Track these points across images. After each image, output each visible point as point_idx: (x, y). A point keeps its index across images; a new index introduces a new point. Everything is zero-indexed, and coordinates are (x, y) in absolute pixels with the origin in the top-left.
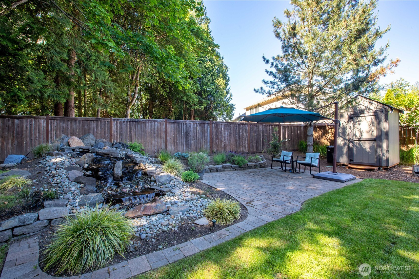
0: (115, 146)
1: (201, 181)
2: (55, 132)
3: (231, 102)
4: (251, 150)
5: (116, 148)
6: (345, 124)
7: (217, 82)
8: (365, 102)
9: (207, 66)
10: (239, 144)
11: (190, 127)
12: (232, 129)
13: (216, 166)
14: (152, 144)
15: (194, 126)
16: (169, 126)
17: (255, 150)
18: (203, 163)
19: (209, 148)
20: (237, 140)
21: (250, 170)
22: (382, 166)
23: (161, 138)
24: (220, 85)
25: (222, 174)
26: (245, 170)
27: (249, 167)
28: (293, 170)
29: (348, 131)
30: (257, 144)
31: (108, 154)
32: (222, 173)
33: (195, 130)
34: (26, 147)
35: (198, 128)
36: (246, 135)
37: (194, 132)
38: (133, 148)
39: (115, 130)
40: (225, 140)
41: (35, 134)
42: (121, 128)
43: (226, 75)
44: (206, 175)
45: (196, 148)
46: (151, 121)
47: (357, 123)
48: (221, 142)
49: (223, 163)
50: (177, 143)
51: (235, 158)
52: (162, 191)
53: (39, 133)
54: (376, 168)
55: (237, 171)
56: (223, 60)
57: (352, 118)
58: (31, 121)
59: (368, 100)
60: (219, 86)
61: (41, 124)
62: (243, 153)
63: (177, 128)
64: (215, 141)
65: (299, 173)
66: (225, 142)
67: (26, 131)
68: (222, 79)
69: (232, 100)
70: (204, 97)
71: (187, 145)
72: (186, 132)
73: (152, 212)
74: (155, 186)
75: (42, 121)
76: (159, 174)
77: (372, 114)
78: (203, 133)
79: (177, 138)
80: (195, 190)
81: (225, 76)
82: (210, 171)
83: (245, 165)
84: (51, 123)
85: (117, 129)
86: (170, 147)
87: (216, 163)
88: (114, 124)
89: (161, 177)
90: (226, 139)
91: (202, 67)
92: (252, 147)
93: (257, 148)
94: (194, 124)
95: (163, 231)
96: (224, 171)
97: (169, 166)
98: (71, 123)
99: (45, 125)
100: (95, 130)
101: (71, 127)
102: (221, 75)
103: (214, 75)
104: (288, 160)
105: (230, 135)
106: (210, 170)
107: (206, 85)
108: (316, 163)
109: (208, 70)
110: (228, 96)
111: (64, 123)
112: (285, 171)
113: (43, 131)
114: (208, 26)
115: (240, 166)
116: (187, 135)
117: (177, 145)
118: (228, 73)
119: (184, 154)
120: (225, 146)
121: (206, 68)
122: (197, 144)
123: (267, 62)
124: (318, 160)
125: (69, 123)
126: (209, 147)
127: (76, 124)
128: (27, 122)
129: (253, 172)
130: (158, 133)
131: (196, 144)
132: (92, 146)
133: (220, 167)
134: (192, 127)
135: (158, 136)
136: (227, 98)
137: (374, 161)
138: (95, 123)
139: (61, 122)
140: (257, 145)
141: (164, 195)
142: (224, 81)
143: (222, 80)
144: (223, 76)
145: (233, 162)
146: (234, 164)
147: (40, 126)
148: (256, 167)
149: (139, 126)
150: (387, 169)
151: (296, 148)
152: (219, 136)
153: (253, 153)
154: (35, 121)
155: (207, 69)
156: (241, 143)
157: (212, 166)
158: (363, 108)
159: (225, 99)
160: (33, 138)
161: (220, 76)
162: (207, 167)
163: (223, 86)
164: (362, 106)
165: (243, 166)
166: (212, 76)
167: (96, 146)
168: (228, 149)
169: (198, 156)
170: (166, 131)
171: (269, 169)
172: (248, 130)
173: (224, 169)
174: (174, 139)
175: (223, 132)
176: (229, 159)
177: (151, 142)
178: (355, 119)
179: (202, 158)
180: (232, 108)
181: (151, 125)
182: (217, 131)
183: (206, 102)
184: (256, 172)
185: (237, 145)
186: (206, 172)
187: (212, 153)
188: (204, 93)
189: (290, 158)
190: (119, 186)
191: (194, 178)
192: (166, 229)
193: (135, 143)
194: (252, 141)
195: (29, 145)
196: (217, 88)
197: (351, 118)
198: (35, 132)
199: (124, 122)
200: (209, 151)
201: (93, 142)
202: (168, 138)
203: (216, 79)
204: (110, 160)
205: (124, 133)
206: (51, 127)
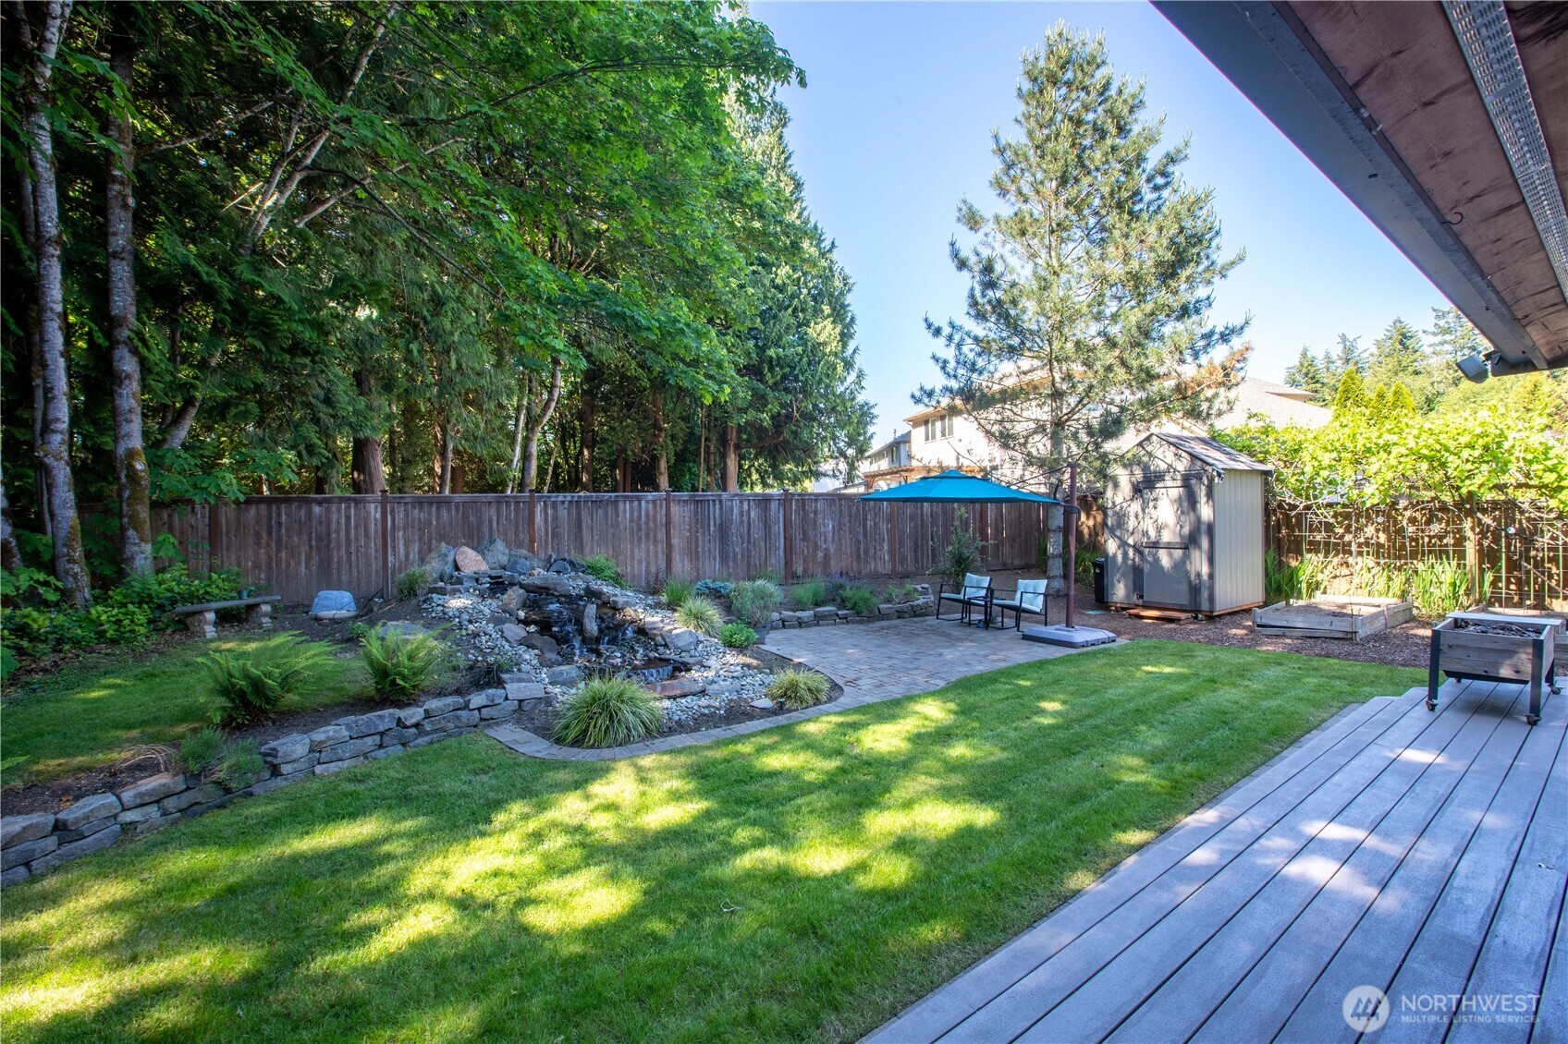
0: (554, 568)
1: (763, 647)
2: (401, 533)
3: (860, 398)
4: (899, 568)
5: (558, 572)
6: (1125, 505)
7: (812, 332)
8: (1167, 453)
9: (779, 281)
10: (866, 552)
11: (732, 509)
12: (845, 512)
13: (799, 614)
14: (632, 558)
15: (741, 507)
16: (675, 510)
17: (911, 568)
18: (765, 607)
19: (782, 566)
20: (858, 542)
21: (884, 623)
22: (1200, 611)
23: (655, 541)
24: (825, 344)
25: (811, 633)
26: (873, 622)
27: (882, 616)
28: (987, 624)
29: (1132, 523)
30: (916, 551)
31: (547, 589)
32: (813, 629)
33: (745, 519)
34: (339, 570)
35: (752, 514)
36: (884, 527)
37: (742, 522)
38: (596, 571)
39: (542, 524)
40: (825, 541)
41: (357, 540)
42: (555, 518)
43: (844, 306)
44: (773, 635)
45: (749, 565)
46: (631, 500)
47: (1151, 504)
48: (816, 547)
49: (817, 604)
50: (697, 552)
51: (848, 593)
52: (685, 664)
53: (367, 535)
54: (1183, 616)
55: (847, 627)
56: (835, 256)
57: (1140, 491)
58: (348, 508)
59: (1173, 448)
60: (820, 344)
61: (369, 513)
62: (875, 577)
63: (696, 514)
64: (799, 545)
65: (1002, 628)
66: (827, 549)
67: (338, 531)
68: (828, 322)
69: (863, 392)
70: (771, 382)
71: (724, 558)
72: (721, 525)
73: (678, 692)
74: (669, 654)
75: (373, 506)
76: (670, 631)
77: (1179, 483)
78: (767, 525)
79: (697, 541)
80: (749, 660)
81: (839, 313)
82: (784, 626)
83: (871, 611)
84: (393, 511)
85: (546, 520)
86: (681, 566)
87: (799, 605)
88: (539, 509)
89: (677, 635)
90: (830, 539)
91: (764, 285)
92: (903, 560)
93: (917, 562)
94: (741, 502)
95: (703, 715)
96: (818, 625)
97: (690, 614)
98: (438, 509)
99: (378, 515)
100: (495, 525)
101: (438, 519)
102: (827, 309)
103: (803, 311)
104: (976, 598)
105: (840, 529)
106: (784, 624)
107: (777, 345)
108: (1037, 604)
109: (781, 292)
110: (852, 377)
111: (421, 510)
112: (970, 624)
113: (376, 531)
114: (781, 137)
115: (859, 614)
116: (723, 530)
117: (697, 559)
118: (849, 299)
119: (719, 584)
120: (827, 558)
121: (776, 287)
122: (749, 556)
123: (937, 332)
124: (1041, 597)
125: (434, 509)
126: (782, 561)
127: (449, 511)
128: (339, 510)
129: (889, 628)
130: (648, 529)
131: (747, 555)
132: (504, 568)
133: (807, 614)
134: (736, 511)
135: (647, 537)
136: (846, 384)
137: (1184, 600)
138: (494, 507)
139: (414, 508)
140: (916, 557)
141: (688, 670)
142: (838, 330)
143: (830, 327)
144: (834, 309)
145: (843, 603)
146: (844, 608)
147: (367, 518)
148: (900, 614)
149: (600, 511)
150: (1211, 618)
151: (1034, 562)
152: (811, 534)
153: (906, 576)
154: (356, 506)
155: (781, 289)
156: (872, 551)
157: (787, 614)
158: (1163, 467)
159: (842, 389)
160: (353, 549)
161: (822, 311)
162: (775, 616)
163: (834, 346)
164: (1160, 462)
165: (865, 613)
166: (795, 310)
167: (513, 569)
168: (835, 566)
169: (753, 591)
170: (668, 524)
171: (932, 620)
172: (891, 514)
173: (818, 620)
174: (689, 543)
175: (820, 521)
176: (834, 596)
177: (632, 552)
178: (1148, 494)
179: (762, 595)
180: (865, 415)
181: (631, 508)
182: (804, 519)
183: (777, 399)
184: (896, 626)
185: (859, 555)
186: (774, 628)
187: (790, 578)
188: (771, 369)
189: (983, 593)
190: (599, 655)
191: (747, 639)
192: (707, 711)
193: (599, 557)
194: (902, 544)
195: (345, 566)
196: (814, 352)
197: (1137, 490)
198: (356, 535)
199: (563, 502)
200: (783, 572)
201: (504, 559)
202: (675, 541)
203: (808, 322)
204: (558, 601)
205: (565, 530)
206: (393, 520)
